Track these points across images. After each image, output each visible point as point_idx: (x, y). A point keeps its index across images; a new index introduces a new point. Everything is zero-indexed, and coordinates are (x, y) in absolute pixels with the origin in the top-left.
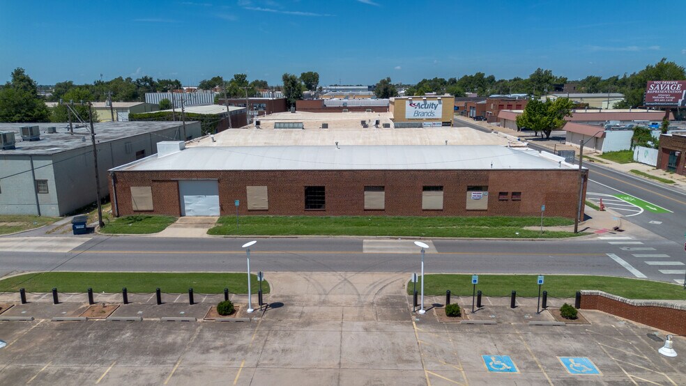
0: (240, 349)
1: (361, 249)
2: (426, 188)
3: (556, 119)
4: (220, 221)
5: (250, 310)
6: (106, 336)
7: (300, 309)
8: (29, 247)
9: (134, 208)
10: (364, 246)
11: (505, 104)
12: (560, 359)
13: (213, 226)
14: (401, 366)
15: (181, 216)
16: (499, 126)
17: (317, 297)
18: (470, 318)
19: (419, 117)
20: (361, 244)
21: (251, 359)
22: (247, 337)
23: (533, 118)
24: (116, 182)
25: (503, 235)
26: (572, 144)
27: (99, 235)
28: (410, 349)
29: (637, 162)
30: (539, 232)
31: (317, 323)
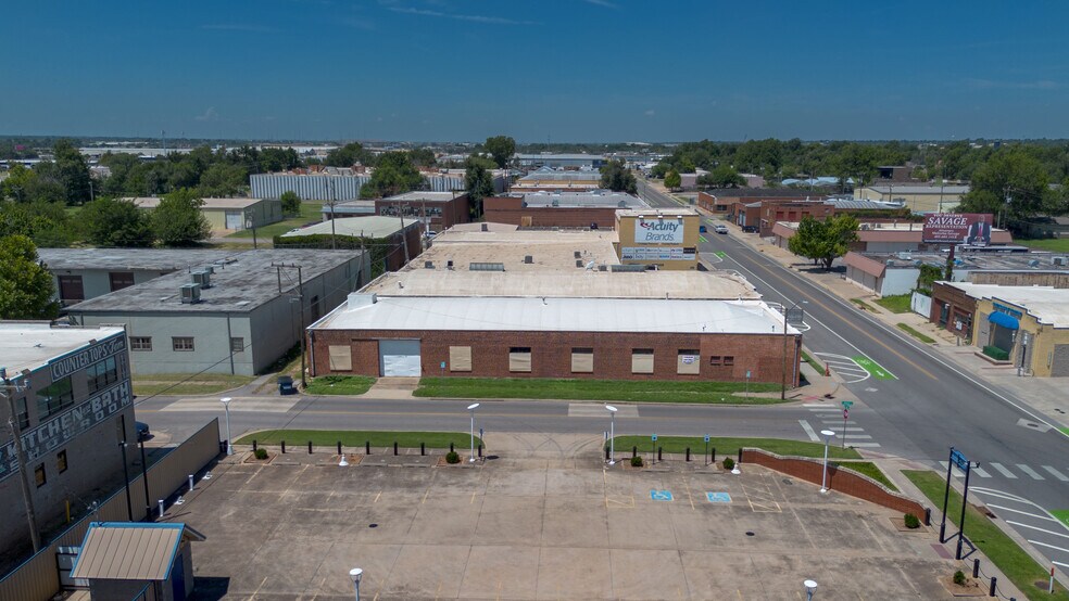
0: (470, 485)
1: (567, 413)
2: (636, 351)
3: (837, 245)
4: (422, 382)
5: (472, 460)
6: (365, 476)
7: (513, 460)
8: (246, 407)
9: (332, 367)
10: (570, 410)
11: (786, 210)
12: (707, 494)
13: (416, 388)
14: (589, 496)
15: (380, 376)
16: (774, 244)
17: (526, 452)
18: (649, 468)
19: (654, 241)
20: (567, 407)
21: (480, 491)
22: (473, 478)
23: (807, 243)
24: (314, 341)
25: (708, 401)
26: (854, 282)
27: (303, 395)
28: (597, 487)
29: (914, 312)
30: (745, 398)
31: (527, 469)
